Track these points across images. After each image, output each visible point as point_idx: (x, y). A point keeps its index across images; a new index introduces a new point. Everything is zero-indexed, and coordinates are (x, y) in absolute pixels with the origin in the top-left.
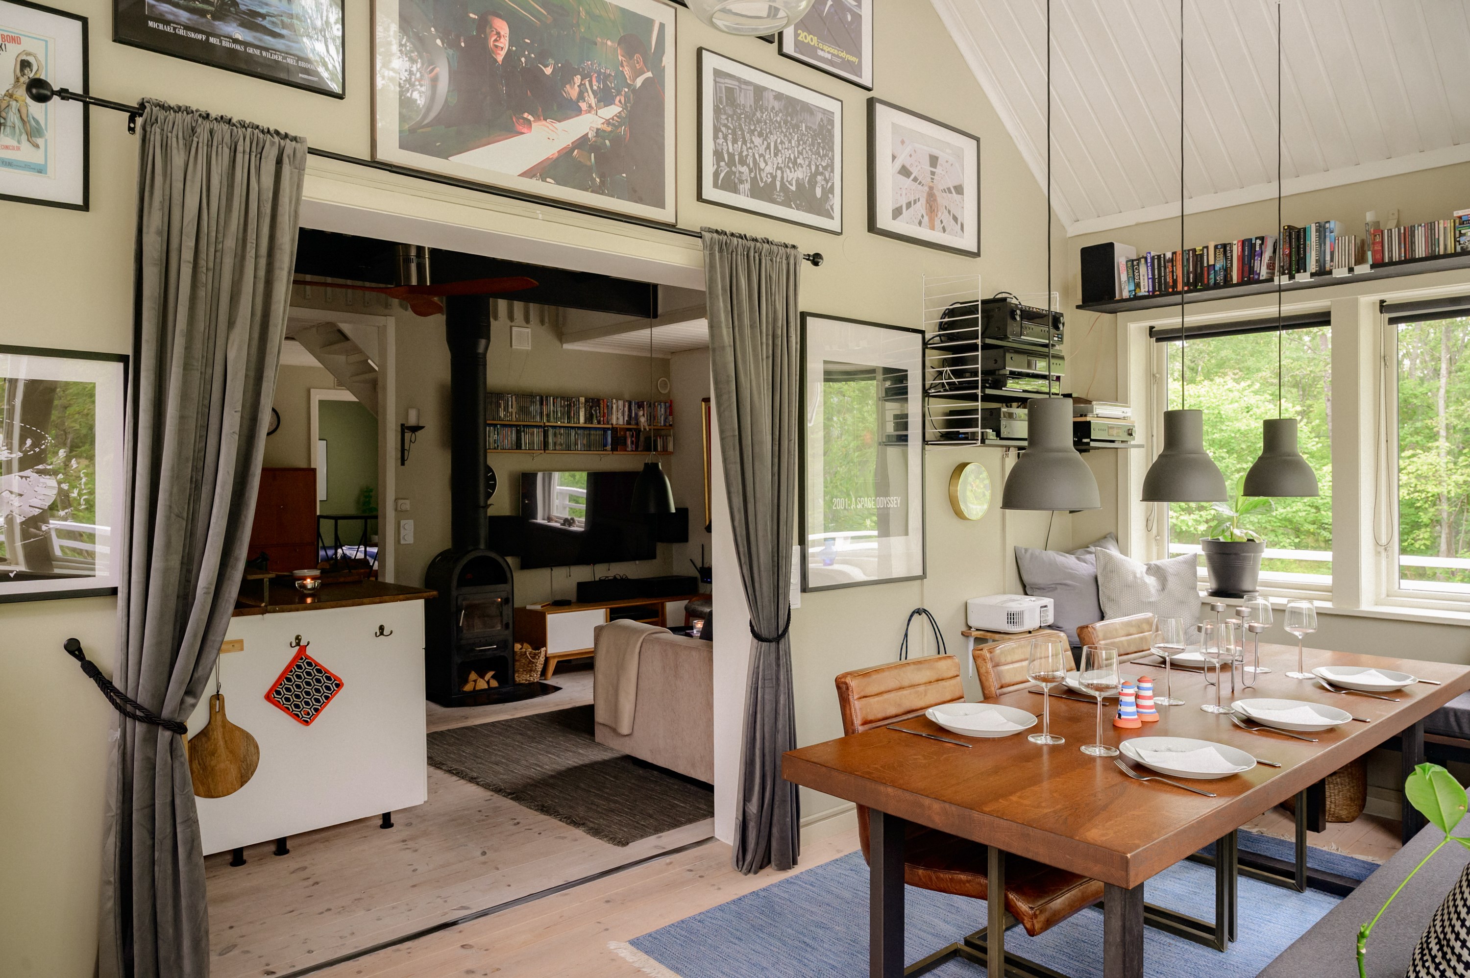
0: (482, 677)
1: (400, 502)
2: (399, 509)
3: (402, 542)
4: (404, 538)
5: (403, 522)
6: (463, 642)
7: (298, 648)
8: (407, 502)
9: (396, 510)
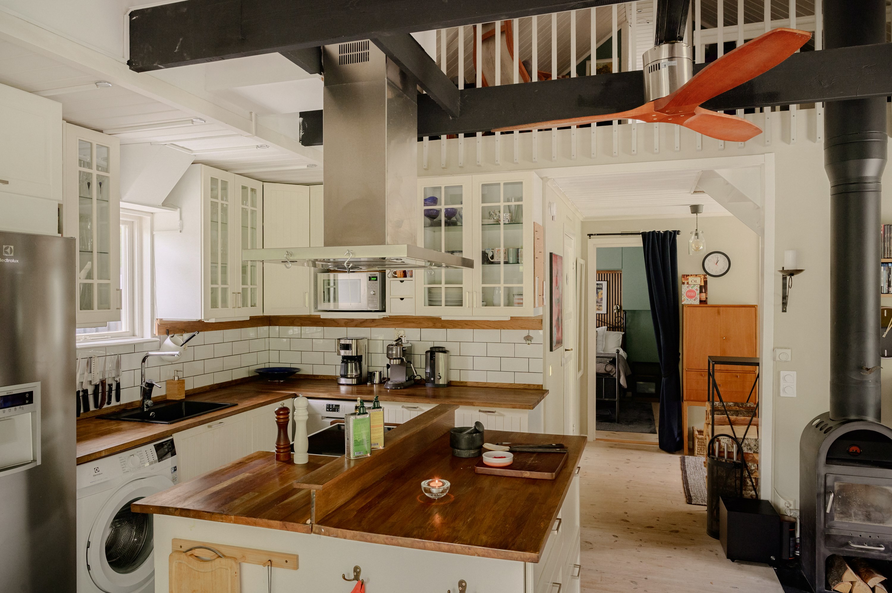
0: (865, 580)
1: (778, 351)
2: (777, 359)
3: (782, 395)
4: (784, 390)
5: (783, 373)
6: (834, 532)
7: (356, 582)
8: (789, 351)
9: (774, 359)
